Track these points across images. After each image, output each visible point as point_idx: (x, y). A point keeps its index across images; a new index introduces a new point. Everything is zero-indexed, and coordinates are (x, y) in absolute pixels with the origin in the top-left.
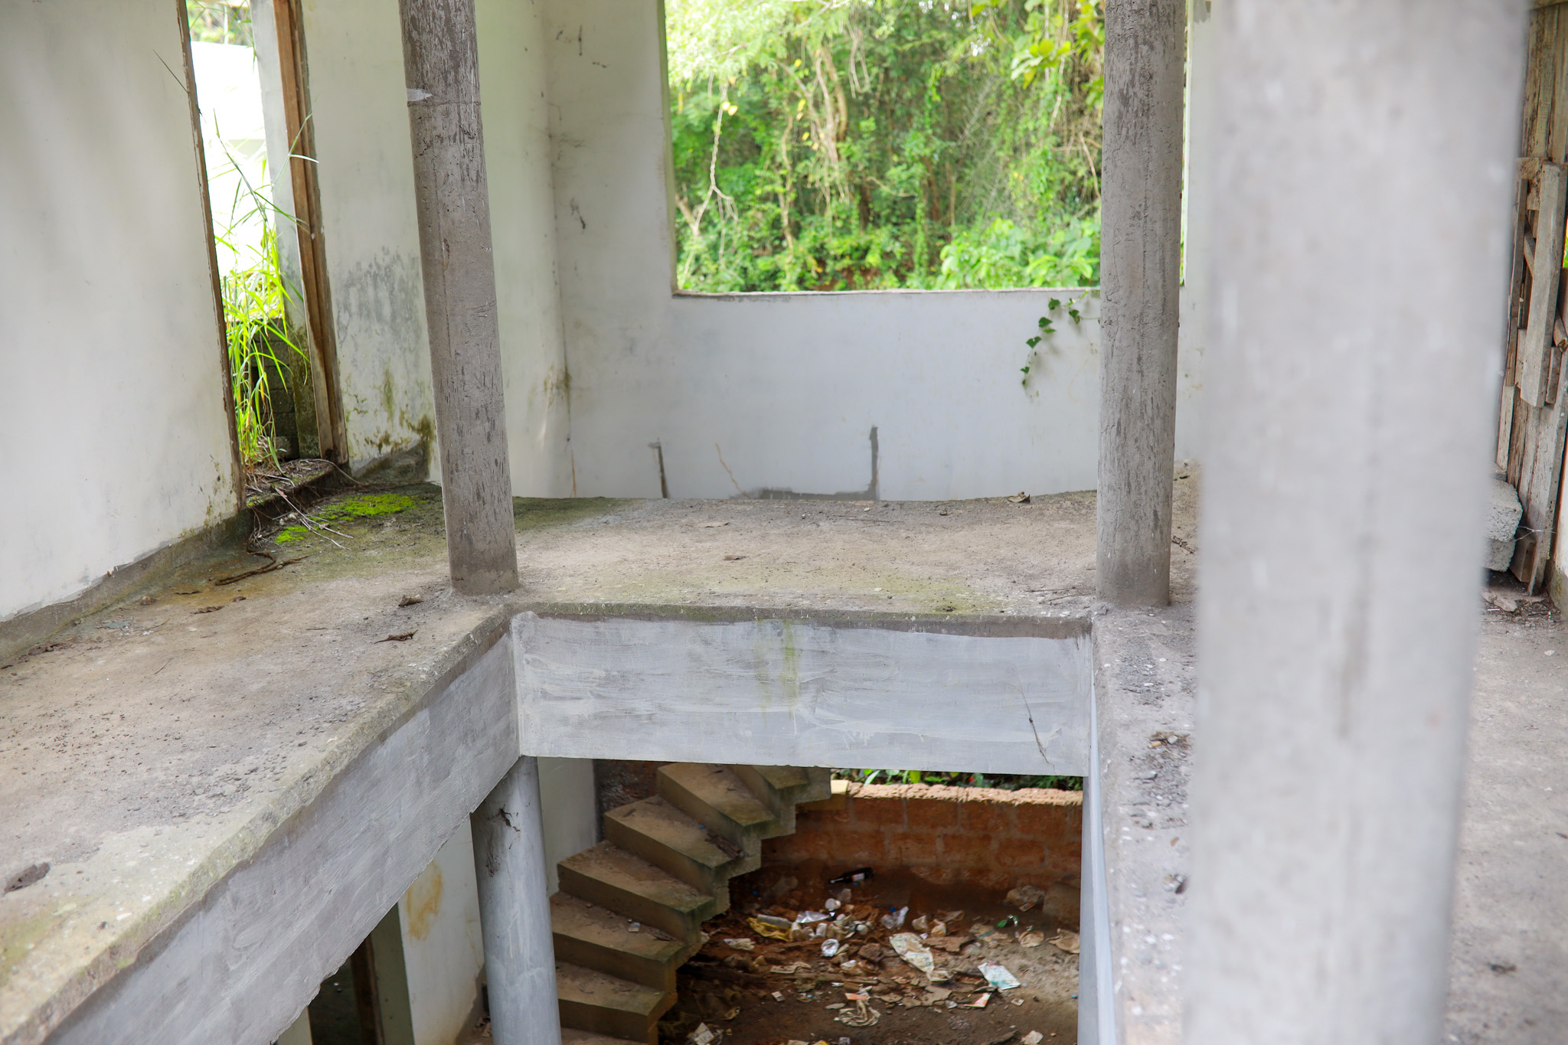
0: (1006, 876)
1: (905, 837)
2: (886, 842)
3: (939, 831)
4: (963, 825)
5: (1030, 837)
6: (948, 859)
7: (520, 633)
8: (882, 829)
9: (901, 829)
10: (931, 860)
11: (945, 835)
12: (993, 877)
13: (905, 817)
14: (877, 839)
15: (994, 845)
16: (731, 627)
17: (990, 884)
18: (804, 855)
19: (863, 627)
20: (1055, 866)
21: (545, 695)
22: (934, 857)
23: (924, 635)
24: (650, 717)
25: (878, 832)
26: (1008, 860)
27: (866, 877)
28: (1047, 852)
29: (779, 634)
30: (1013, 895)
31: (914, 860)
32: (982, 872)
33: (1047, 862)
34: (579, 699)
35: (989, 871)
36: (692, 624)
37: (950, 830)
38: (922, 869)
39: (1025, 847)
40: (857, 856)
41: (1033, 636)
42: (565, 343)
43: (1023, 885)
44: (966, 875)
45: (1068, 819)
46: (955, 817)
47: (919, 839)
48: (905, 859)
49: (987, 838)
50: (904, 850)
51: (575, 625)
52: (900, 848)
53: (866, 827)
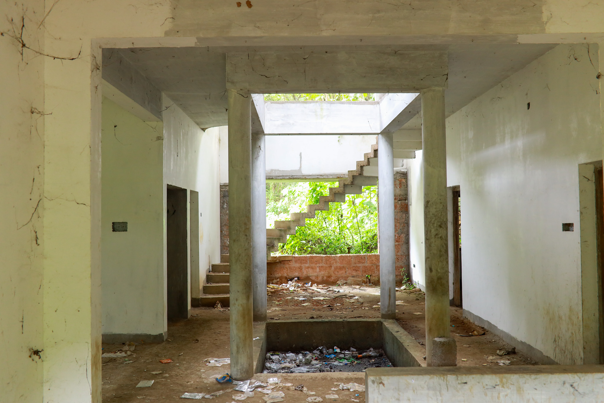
0: (336, 278)
1: (308, 268)
2: (303, 269)
3: (318, 265)
4: (324, 263)
5: (342, 265)
6: (320, 273)
7: (267, 107)
8: (302, 266)
9: (307, 265)
10: (315, 274)
11: (319, 266)
12: (333, 278)
13: (308, 262)
14: (300, 268)
15: (333, 268)
16: (310, 104)
17: (332, 280)
18: (280, 275)
19: (336, 104)
20: (349, 274)
21: (271, 120)
22: (316, 273)
23: (348, 105)
24: (293, 124)
25: (301, 266)
26: (337, 273)
27: (298, 279)
28: (347, 270)
29: (320, 105)
30: (338, 282)
31: (311, 274)
32: (329, 277)
33: (347, 272)
34: (278, 120)
35: (332, 276)
36: (302, 104)
37: (321, 265)
38: (313, 277)
39: (341, 268)
40: (295, 274)
41: (368, 105)
42: (220, 131)
43: (341, 280)
44: (325, 278)
45: (352, 259)
46: (322, 261)
47: (312, 268)
48: (308, 274)
49: (331, 266)
50: (308, 272)
51: (278, 105)
52: (307, 271)
53: (297, 265)
